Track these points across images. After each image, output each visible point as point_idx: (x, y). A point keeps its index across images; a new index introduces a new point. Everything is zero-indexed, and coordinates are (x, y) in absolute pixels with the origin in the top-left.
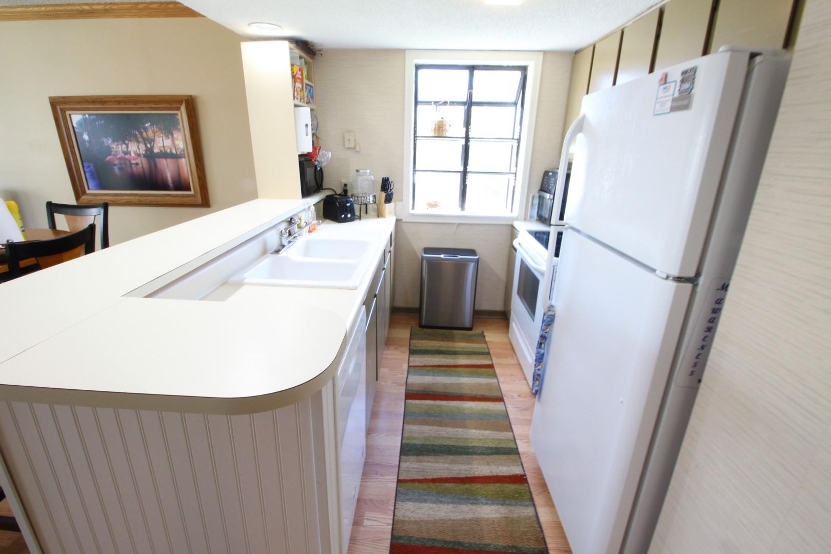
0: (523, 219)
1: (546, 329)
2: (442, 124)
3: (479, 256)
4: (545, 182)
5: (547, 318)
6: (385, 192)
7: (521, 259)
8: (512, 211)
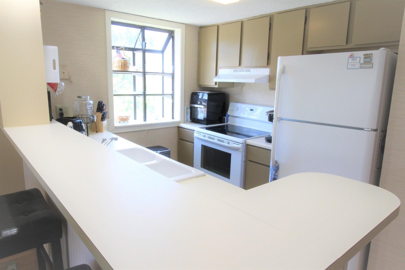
0: (183, 122)
1: (276, 174)
2: (126, 63)
3: (168, 149)
4: (195, 99)
5: (276, 168)
6: (100, 112)
7: (202, 145)
8: (173, 118)
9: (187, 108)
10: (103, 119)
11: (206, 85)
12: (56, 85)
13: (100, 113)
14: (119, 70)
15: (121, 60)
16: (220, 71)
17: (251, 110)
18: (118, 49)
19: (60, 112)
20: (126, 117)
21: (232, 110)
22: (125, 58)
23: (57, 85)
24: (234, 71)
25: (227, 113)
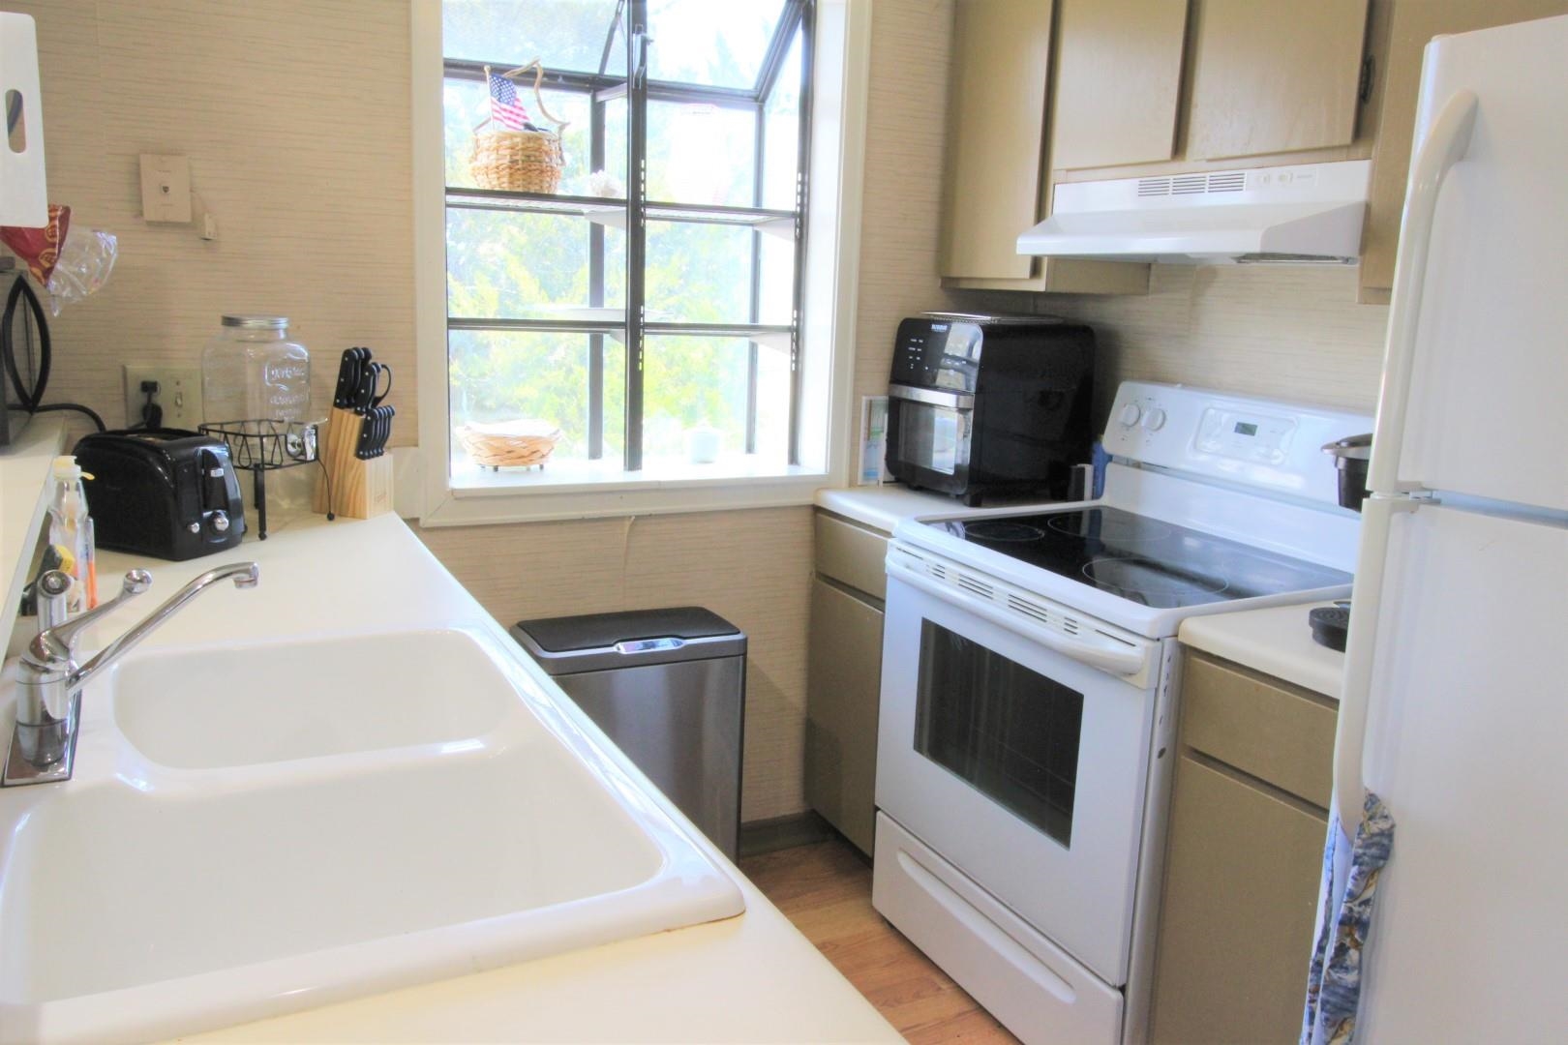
0: (845, 483)
1: (1366, 887)
2: (538, 149)
3: (739, 632)
4: (916, 354)
5: (1367, 846)
6: (353, 410)
7: (926, 624)
8: (793, 458)
9: (871, 406)
10: (371, 443)
11: (982, 279)
12: (53, 245)
13: (352, 416)
14: (497, 189)
15: (512, 136)
16: (1062, 198)
17: (1246, 429)
18: (503, 79)
19: (142, 399)
20: (524, 439)
21: (1128, 427)
22: (536, 125)
23: (61, 245)
24: (1144, 191)
25: (1100, 443)
